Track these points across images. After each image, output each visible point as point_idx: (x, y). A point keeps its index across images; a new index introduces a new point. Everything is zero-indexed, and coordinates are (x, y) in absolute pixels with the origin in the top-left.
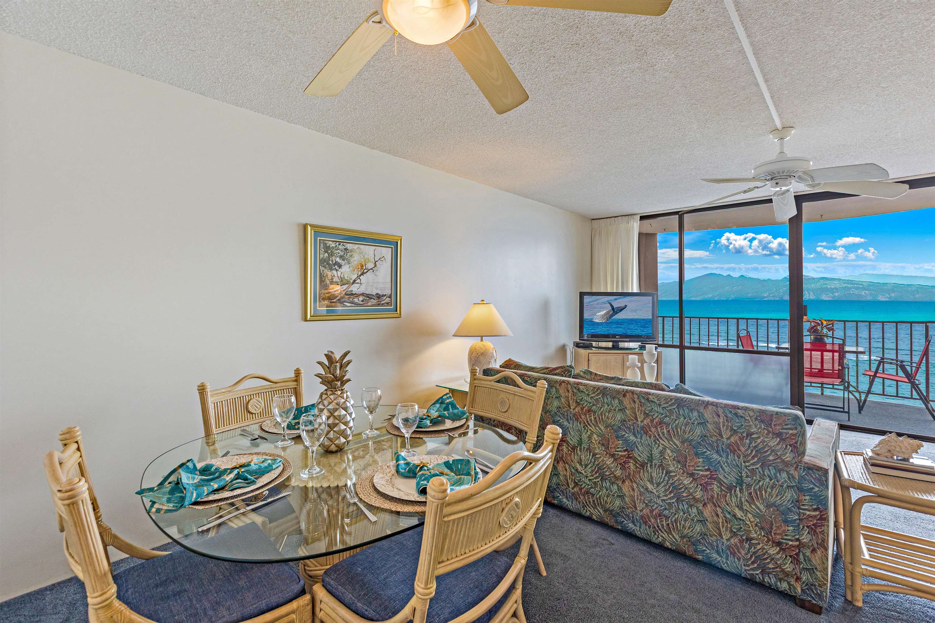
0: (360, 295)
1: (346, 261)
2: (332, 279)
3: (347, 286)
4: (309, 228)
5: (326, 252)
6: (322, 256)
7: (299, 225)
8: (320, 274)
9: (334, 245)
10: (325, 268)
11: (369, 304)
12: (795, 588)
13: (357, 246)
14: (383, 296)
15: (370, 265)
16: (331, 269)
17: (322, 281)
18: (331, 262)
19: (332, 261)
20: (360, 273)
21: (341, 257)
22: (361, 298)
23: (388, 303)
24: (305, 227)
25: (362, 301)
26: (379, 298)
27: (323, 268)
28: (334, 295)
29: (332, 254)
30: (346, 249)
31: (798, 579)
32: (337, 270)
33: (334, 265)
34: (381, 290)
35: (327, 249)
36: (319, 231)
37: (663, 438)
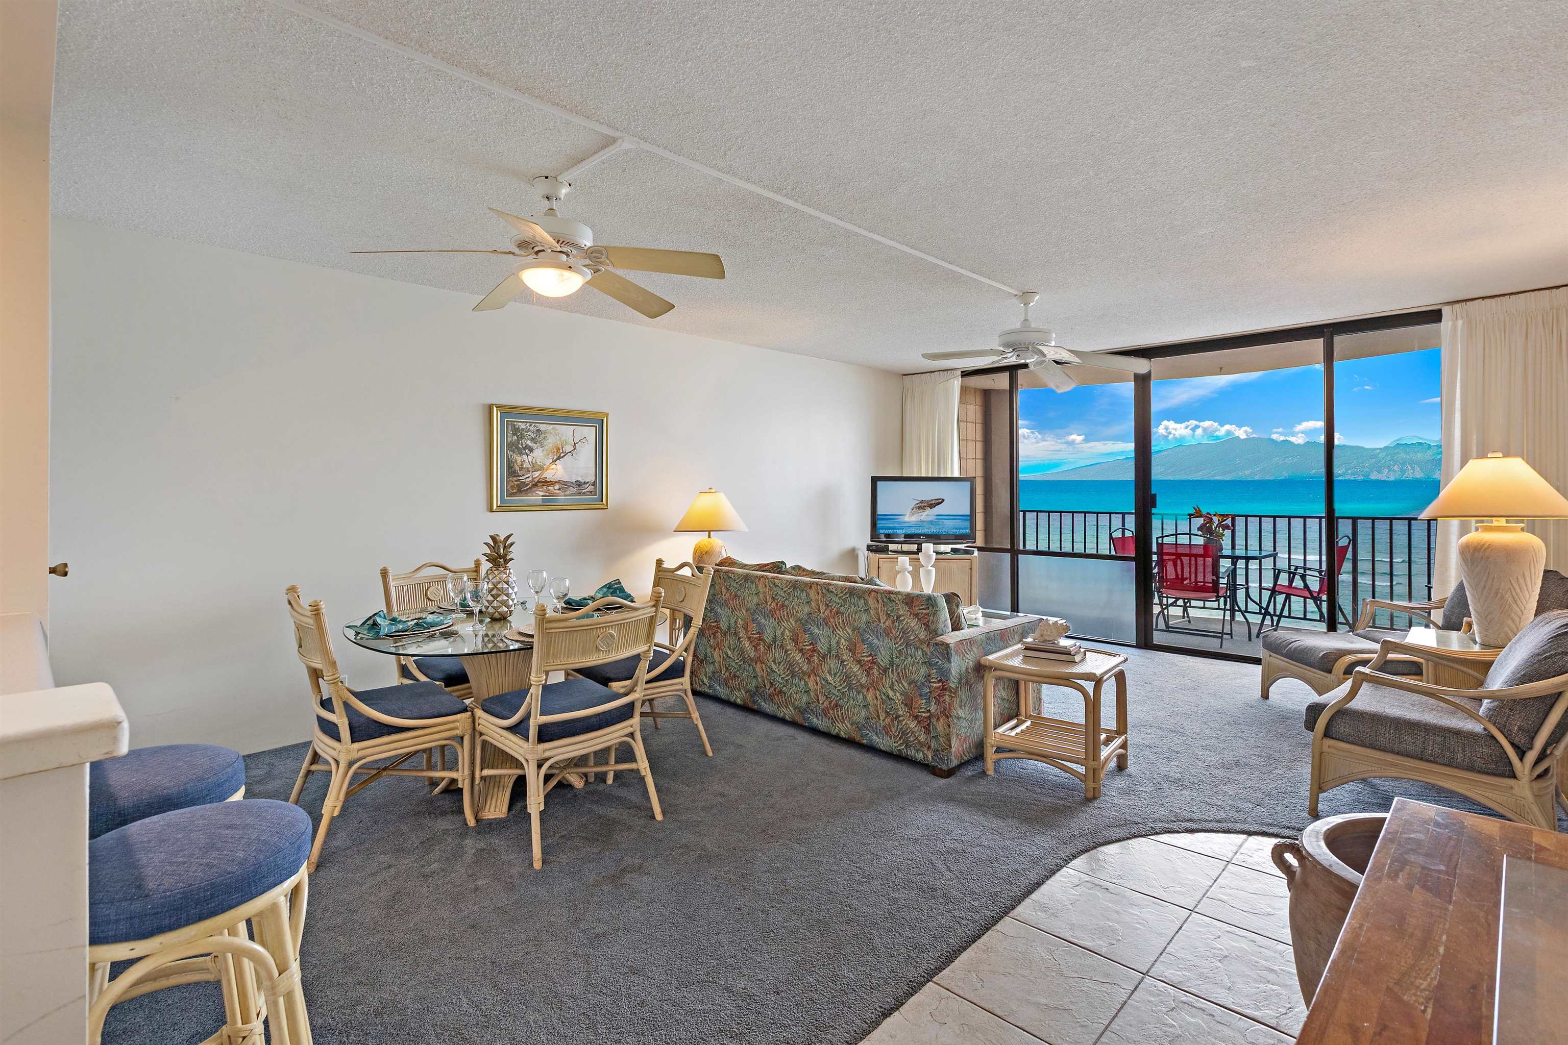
0: (556, 482)
1: (538, 444)
2: (522, 465)
3: (540, 472)
4: (495, 409)
5: (514, 434)
6: (510, 439)
7: (484, 405)
8: (508, 459)
9: (523, 427)
10: (514, 452)
11: (568, 493)
12: (927, 757)
13: (552, 426)
14: (585, 483)
15: (569, 448)
16: (521, 454)
17: (510, 467)
18: (520, 446)
19: (522, 444)
20: (555, 458)
21: (532, 440)
22: (557, 487)
23: (591, 492)
24: (490, 407)
25: (559, 489)
26: (579, 486)
27: (511, 453)
28: (524, 482)
29: (521, 437)
30: (538, 431)
31: (929, 748)
32: (528, 455)
33: (525, 449)
34: (582, 476)
35: (516, 431)
36: (507, 411)
37: (839, 628)
